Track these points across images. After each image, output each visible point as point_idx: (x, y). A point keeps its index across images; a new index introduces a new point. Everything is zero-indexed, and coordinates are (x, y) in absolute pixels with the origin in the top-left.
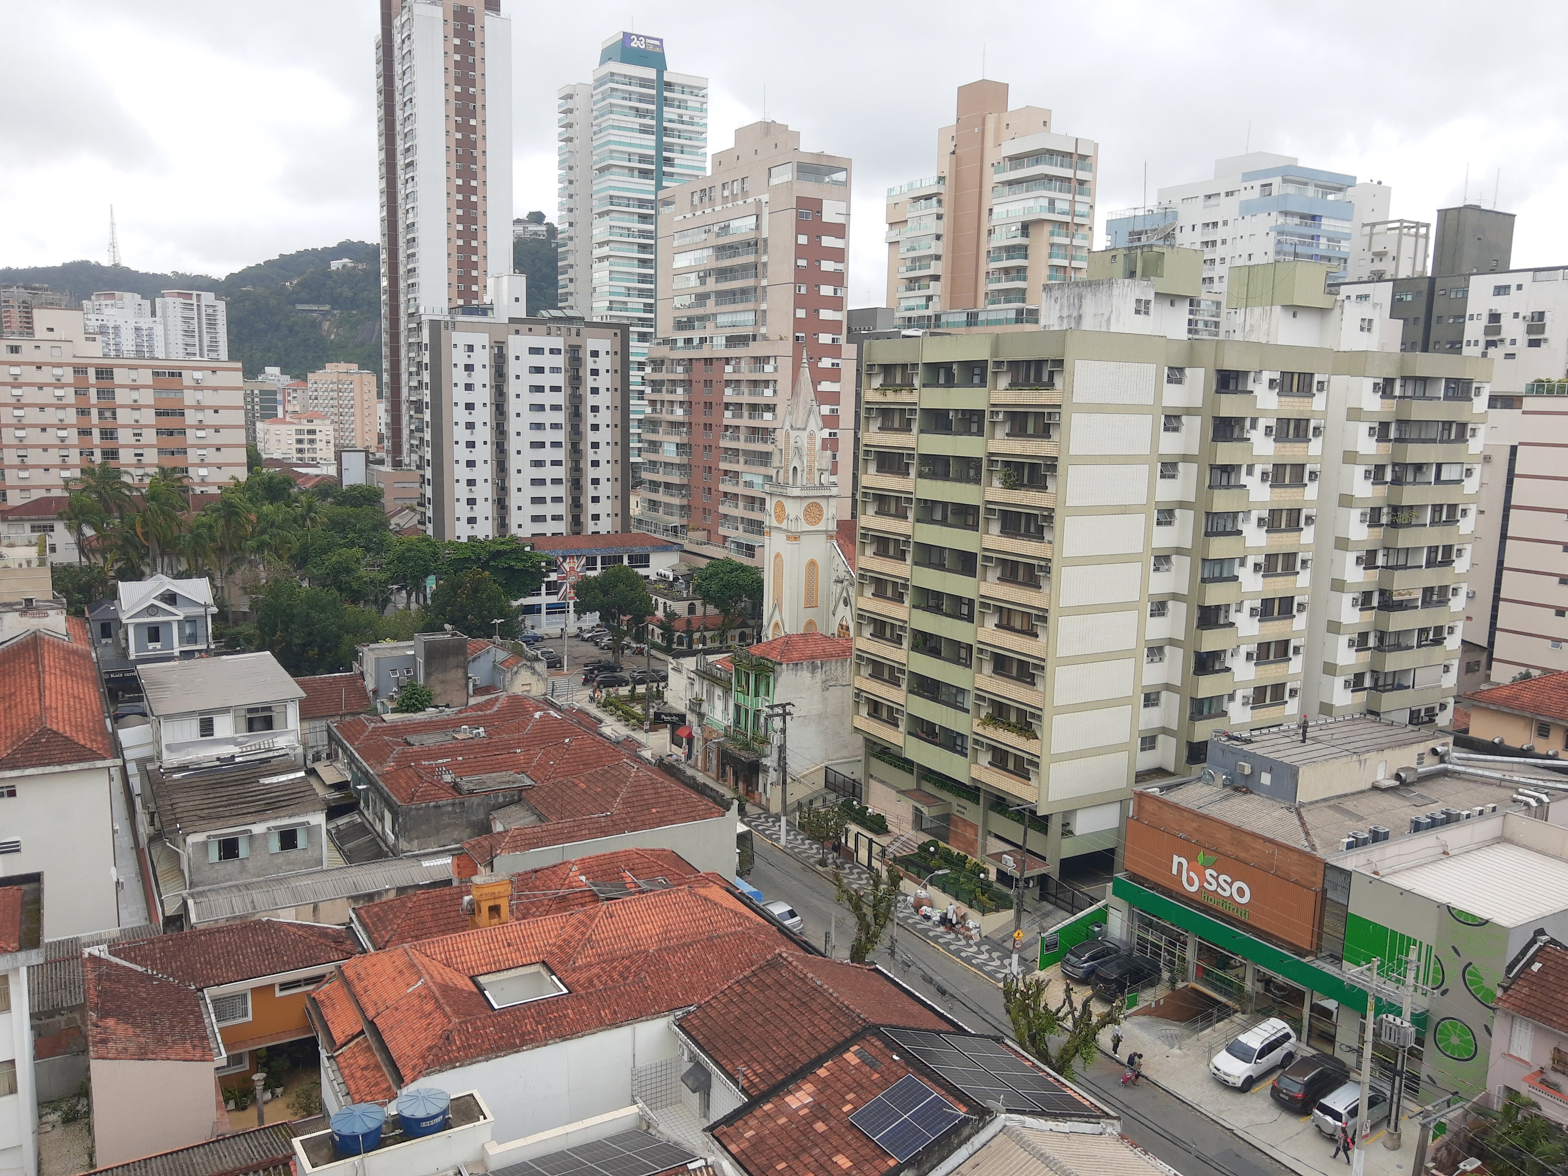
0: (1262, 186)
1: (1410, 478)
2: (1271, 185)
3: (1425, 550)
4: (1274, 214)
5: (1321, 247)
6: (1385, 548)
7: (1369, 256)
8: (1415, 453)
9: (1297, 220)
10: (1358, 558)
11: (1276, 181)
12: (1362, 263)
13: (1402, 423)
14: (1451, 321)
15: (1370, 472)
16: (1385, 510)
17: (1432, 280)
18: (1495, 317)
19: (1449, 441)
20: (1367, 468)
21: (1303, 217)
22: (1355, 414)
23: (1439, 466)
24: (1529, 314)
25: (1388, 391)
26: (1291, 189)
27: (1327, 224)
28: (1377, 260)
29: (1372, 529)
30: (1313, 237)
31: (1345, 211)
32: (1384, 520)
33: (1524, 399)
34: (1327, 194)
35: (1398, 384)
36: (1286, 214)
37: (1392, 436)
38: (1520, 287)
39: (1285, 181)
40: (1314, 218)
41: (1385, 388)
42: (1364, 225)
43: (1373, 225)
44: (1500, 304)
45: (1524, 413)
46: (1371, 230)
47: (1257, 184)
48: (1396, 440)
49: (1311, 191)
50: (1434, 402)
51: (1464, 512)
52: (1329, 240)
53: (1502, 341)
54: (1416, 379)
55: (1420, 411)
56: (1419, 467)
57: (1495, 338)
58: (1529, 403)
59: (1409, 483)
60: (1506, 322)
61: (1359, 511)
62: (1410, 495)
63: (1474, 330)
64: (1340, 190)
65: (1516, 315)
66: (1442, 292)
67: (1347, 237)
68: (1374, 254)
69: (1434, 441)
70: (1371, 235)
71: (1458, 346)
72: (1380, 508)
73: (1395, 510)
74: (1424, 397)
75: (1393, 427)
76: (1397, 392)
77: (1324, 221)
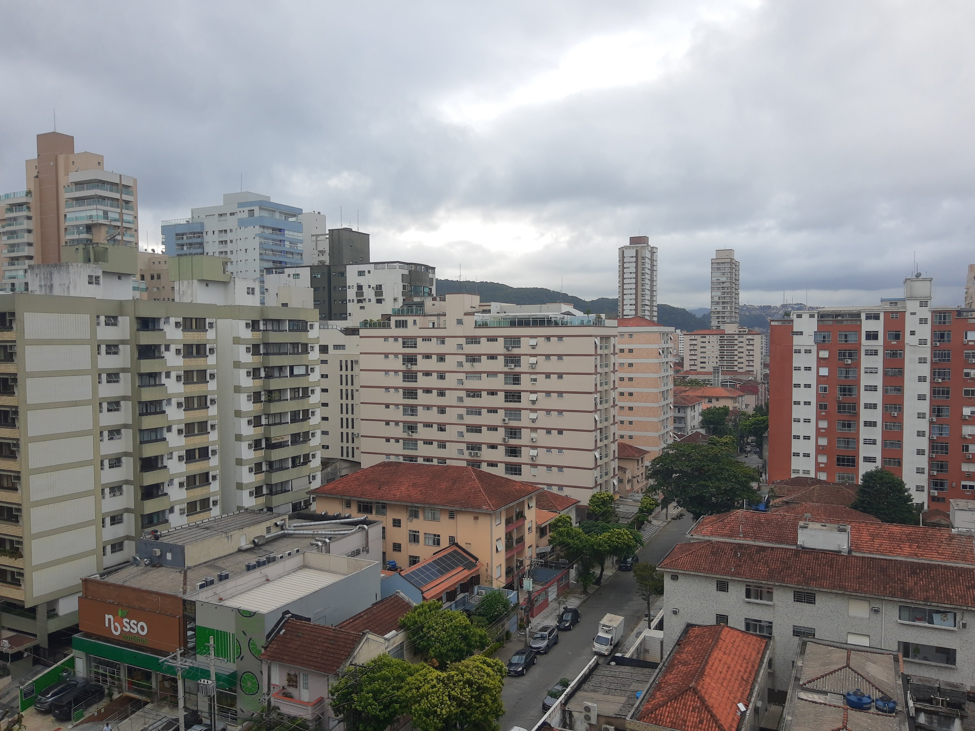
0: (249, 211)
1: (276, 374)
2: (253, 210)
3: (289, 414)
4: (257, 227)
5: (286, 246)
6: (265, 414)
7: (316, 252)
8: (275, 361)
9: (271, 231)
10: (248, 421)
11: (256, 209)
12: (314, 256)
13: (266, 345)
14: (340, 289)
15: (250, 373)
16: (263, 393)
17: (329, 266)
18: (360, 287)
19: (298, 353)
20: (248, 370)
21: (274, 229)
22: (237, 341)
23: (292, 368)
24: (375, 286)
25: (256, 327)
26: (265, 214)
27: (288, 234)
28: (321, 255)
29: (255, 404)
30: (280, 241)
31: (298, 227)
32: (263, 398)
33: (360, 330)
34: (288, 217)
35: (261, 323)
36: (264, 227)
37: (262, 352)
38: (369, 272)
39: (261, 209)
40: (280, 230)
41: (254, 325)
42: (312, 236)
43: (317, 236)
44: (362, 280)
45: (361, 337)
46: (316, 238)
47: (247, 209)
48: (264, 354)
49: (277, 216)
50: (285, 332)
51: (313, 391)
52: (291, 243)
53: (364, 300)
54: (273, 321)
55: (274, 338)
56: (281, 368)
57: (361, 298)
58: (362, 332)
59: (277, 377)
60: (365, 289)
61: (246, 395)
62: (275, 384)
63: (351, 294)
64: (294, 216)
65: (369, 286)
66: (334, 274)
67: (301, 242)
68: (319, 251)
69: (286, 354)
70: (317, 241)
71: (345, 302)
72: (260, 392)
73: (270, 392)
74: (279, 331)
75: (261, 347)
76: (262, 327)
77: (286, 232)
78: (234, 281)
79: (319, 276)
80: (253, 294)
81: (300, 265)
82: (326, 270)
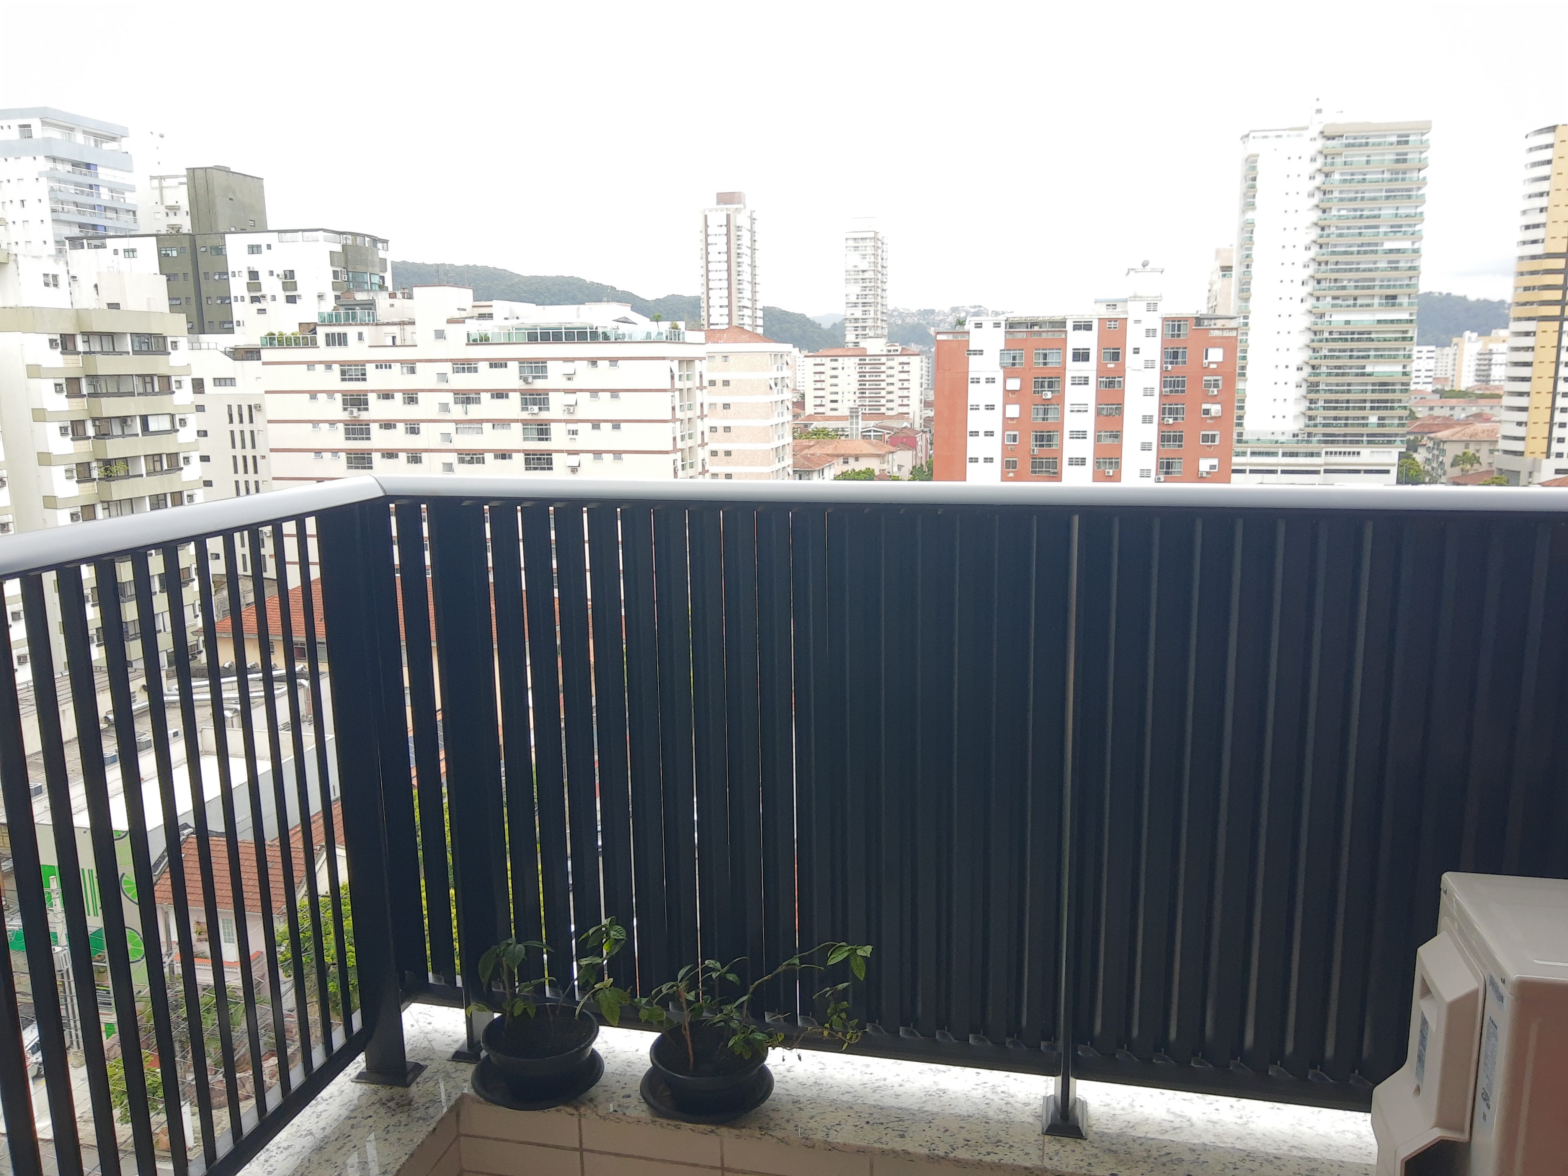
0: (21, 126)
1: (116, 430)
2: (29, 126)
3: (147, 499)
4: (41, 159)
5: (103, 196)
6: (102, 502)
7: (163, 210)
8: (111, 407)
9: (69, 168)
10: (72, 515)
11: (36, 124)
12: (158, 216)
13: (93, 379)
14: (217, 277)
15: (66, 429)
16: (94, 464)
17: (192, 236)
18: (254, 275)
19: (154, 393)
20: (61, 424)
21: (75, 164)
22: (34, 372)
23: (144, 419)
24: (281, 273)
25: (70, 346)
26: (55, 134)
27: (104, 174)
28: (171, 214)
29: (82, 485)
30: (91, 187)
31: (124, 162)
32: (95, 474)
33: (262, 351)
34: (102, 142)
35: (79, 340)
36: (54, 159)
37: (85, 391)
38: (269, 247)
39: (44, 123)
40: (88, 166)
41: (65, 343)
42: (152, 178)
43: (161, 178)
44: (257, 262)
45: (264, 364)
46: (160, 183)
47: (15, 123)
48: (90, 395)
49: (80, 138)
50: (125, 356)
51: (187, 460)
52: (111, 191)
53: (264, 297)
54: (101, 335)
55: (106, 365)
56: (124, 420)
57: (258, 294)
58: (267, 355)
59: (118, 436)
60: (263, 278)
61: (62, 469)
62: (115, 448)
63: (238, 286)
64: (114, 139)
65: (271, 273)
66: (203, 249)
67: (132, 189)
68: (167, 207)
69: (132, 394)
70: (161, 188)
71: (228, 301)
72: (89, 463)
73: (107, 464)
74: (114, 352)
75: (84, 383)
76: (81, 347)
77: (99, 169)
78: (16, 261)
79: (175, 254)
80: (56, 285)
81: (133, 233)
82: (186, 244)
